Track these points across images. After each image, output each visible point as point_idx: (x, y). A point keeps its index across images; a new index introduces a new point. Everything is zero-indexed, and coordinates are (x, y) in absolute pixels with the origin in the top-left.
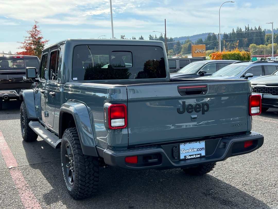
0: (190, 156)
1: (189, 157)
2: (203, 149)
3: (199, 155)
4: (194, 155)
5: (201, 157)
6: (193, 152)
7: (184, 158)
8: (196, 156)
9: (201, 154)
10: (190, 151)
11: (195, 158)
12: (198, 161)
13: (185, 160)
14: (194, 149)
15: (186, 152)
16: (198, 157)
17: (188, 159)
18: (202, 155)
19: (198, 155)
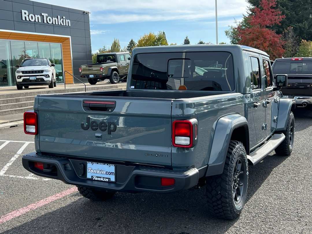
0: (98, 177)
1: (96, 179)
2: (113, 173)
3: (108, 179)
4: (102, 178)
5: (110, 182)
6: (101, 174)
7: (91, 178)
8: (103, 180)
9: (109, 179)
10: (98, 172)
11: (102, 181)
12: (106, 186)
13: (91, 180)
14: (102, 171)
15: (94, 172)
16: (106, 181)
17: (95, 180)
18: (111, 180)
19: (106, 179)
